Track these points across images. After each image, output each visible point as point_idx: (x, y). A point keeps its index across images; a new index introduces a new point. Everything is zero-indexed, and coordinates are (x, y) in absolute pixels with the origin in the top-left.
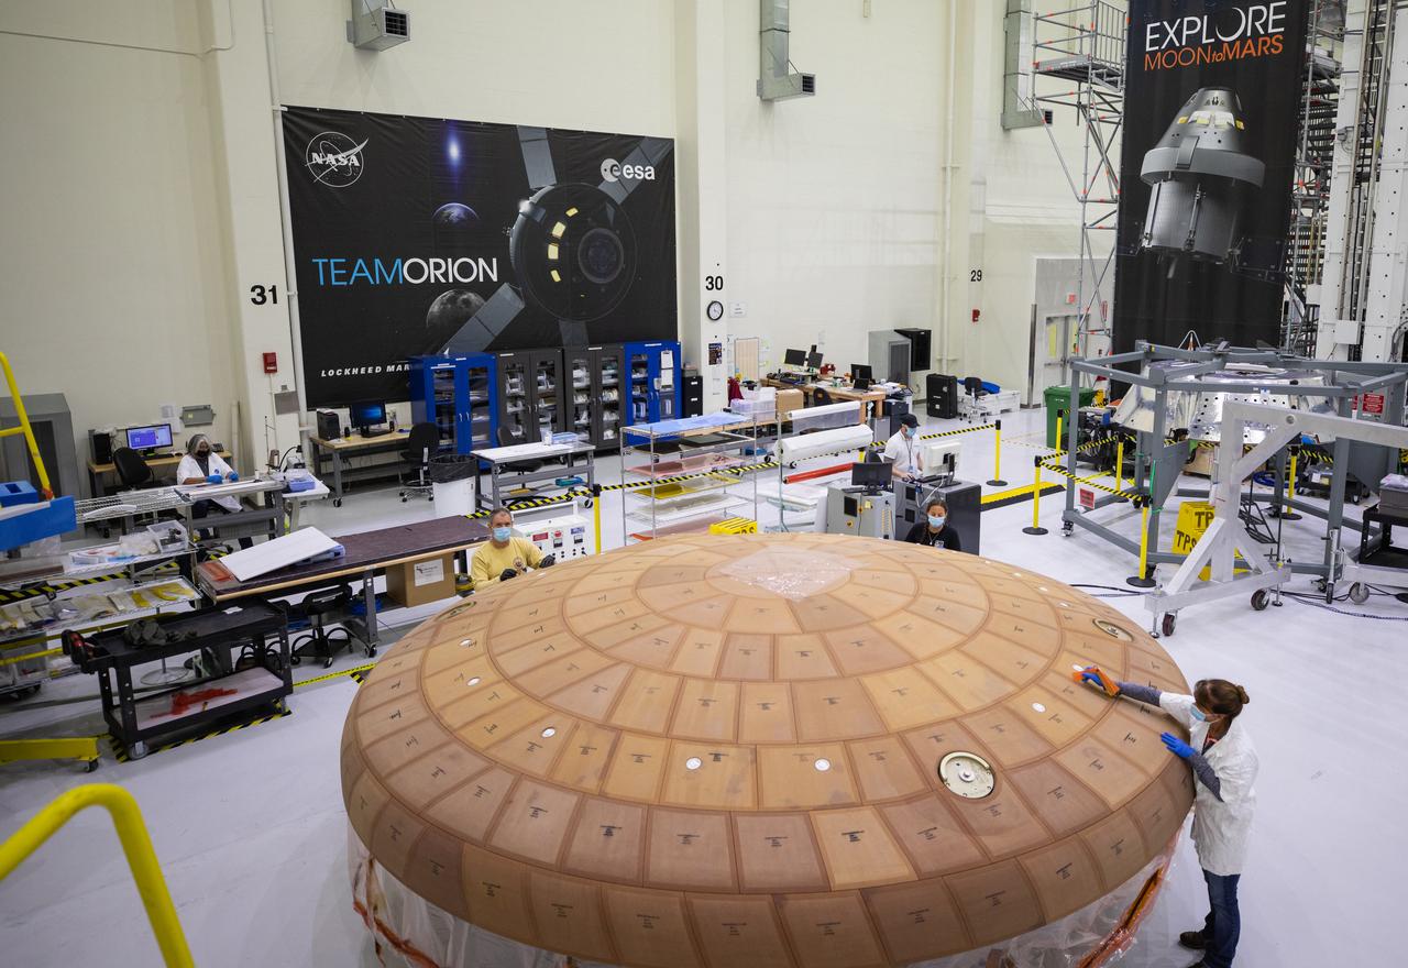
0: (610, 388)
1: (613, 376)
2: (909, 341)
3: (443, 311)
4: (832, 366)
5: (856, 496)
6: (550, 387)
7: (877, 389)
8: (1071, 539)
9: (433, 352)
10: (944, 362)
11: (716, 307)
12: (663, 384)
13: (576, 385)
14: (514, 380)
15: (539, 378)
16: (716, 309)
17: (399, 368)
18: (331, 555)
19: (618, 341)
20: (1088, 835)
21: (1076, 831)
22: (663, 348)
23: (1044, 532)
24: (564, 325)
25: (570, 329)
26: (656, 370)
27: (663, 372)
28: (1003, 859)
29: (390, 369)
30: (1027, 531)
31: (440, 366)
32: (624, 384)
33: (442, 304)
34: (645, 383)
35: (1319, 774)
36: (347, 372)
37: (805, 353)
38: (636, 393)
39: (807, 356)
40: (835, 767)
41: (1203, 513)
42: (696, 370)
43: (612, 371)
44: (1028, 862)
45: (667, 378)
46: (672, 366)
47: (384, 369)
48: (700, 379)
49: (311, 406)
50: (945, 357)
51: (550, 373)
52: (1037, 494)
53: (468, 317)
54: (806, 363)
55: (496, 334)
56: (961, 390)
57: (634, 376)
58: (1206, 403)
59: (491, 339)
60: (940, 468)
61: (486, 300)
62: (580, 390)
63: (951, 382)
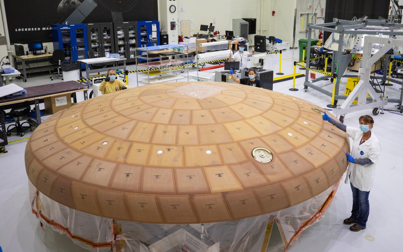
0: (132, 38)
1: (133, 34)
2: (248, 23)
3: (64, 6)
4: (218, 32)
5: (226, 74)
6: (109, 37)
7: (235, 40)
8: (307, 92)
9: (61, 23)
10: (261, 31)
11: (173, 7)
12: (153, 37)
13: (119, 37)
14: (94, 34)
15: (104, 34)
16: (173, 9)
17: (48, 29)
18: (21, 93)
19: (136, 20)
20: (307, 176)
21: (302, 174)
22: (152, 23)
23: (297, 90)
24: (113, 13)
25: (116, 15)
26: (150, 32)
27: (152, 32)
28: (275, 183)
29: (44, 29)
30: (290, 90)
31: (64, 28)
32: (138, 37)
33: (64, 3)
34: (146, 37)
35: (394, 168)
36: (26, 30)
37: (208, 26)
38: (143, 40)
39: (209, 27)
40: (213, 153)
41: (356, 81)
42: (165, 32)
43: (133, 32)
44: (284, 184)
45: (154, 35)
46: (156, 30)
47: (41, 29)
48: (167, 36)
49: (12, 43)
50: (262, 29)
51: (109, 33)
52: (294, 77)
53: (74, 9)
54: (208, 30)
55: (86, 17)
56: (267, 42)
57: (141, 34)
58: (358, 39)
59: (84, 18)
60: (258, 64)
61: (81, 3)
62: (120, 39)
63: (264, 38)
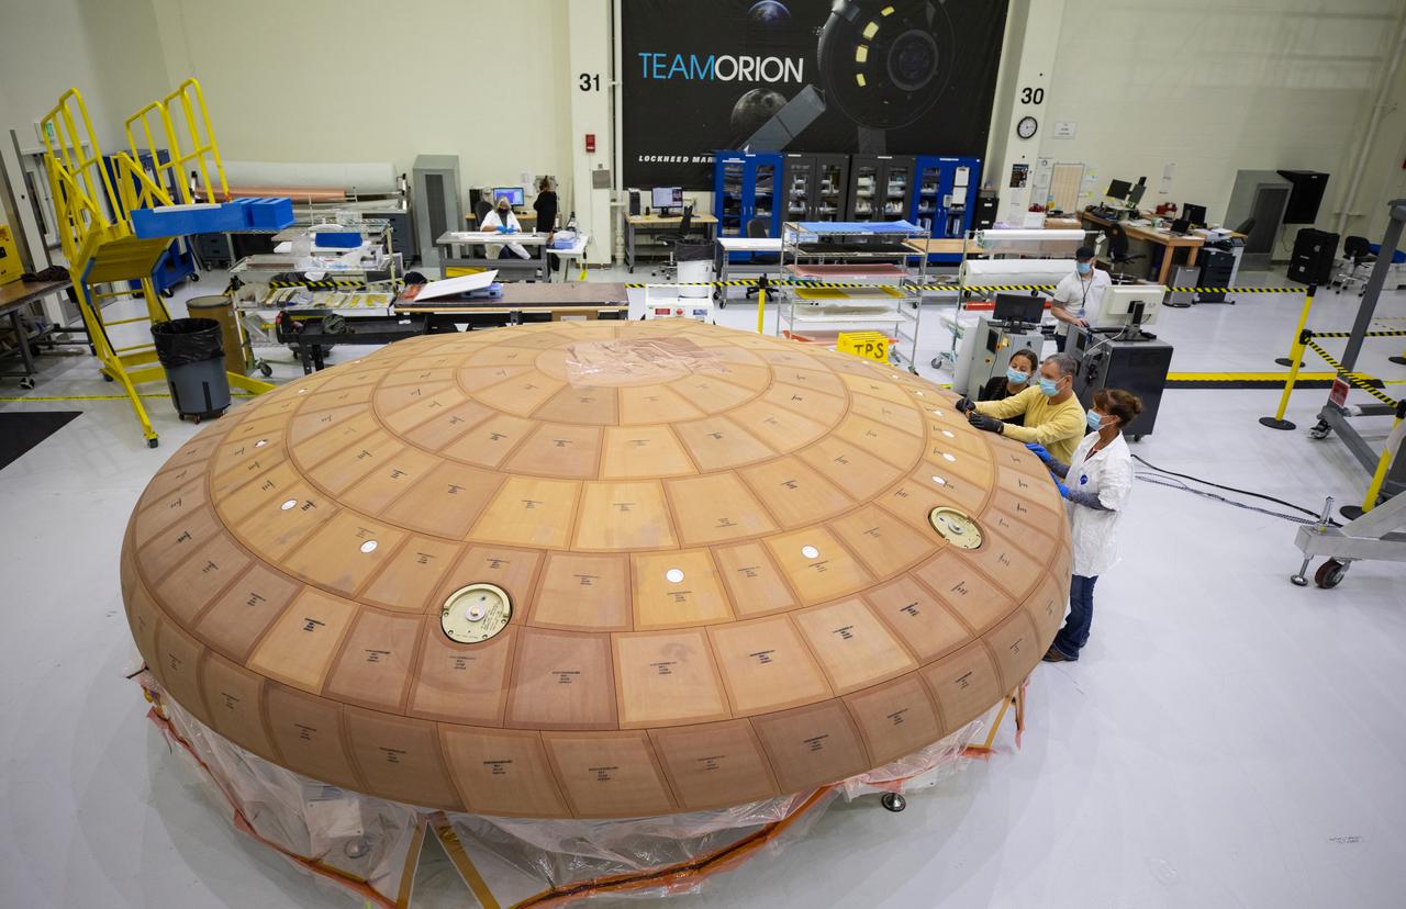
0: (895, 200)
1: (902, 188)
2: (1290, 186)
3: (747, 109)
4: (1174, 206)
6: (835, 192)
7: (1196, 234)
9: (735, 148)
10: (1344, 217)
11: (1030, 123)
12: (955, 202)
13: (861, 192)
14: (800, 181)
15: (825, 182)
16: (1026, 129)
17: (704, 160)
19: (912, 154)
21: (541, 728)
22: (959, 164)
23: (1291, 426)
24: (862, 131)
25: (865, 135)
26: (948, 186)
27: (955, 189)
28: (422, 717)
29: (696, 160)
30: (1264, 421)
31: (732, 160)
32: (911, 199)
33: (747, 102)
34: (934, 200)
36: (660, 159)
37: (1130, 184)
38: (923, 208)
39: (1131, 190)
42: (995, 193)
43: (901, 183)
45: (959, 196)
46: (966, 184)
47: (690, 159)
48: (995, 201)
49: (625, 187)
50: (1346, 211)
51: (836, 183)
53: (769, 117)
54: (1128, 196)
55: (794, 136)
57: (924, 191)
59: (789, 140)
61: (788, 101)
62: (865, 198)
63: (1330, 240)
